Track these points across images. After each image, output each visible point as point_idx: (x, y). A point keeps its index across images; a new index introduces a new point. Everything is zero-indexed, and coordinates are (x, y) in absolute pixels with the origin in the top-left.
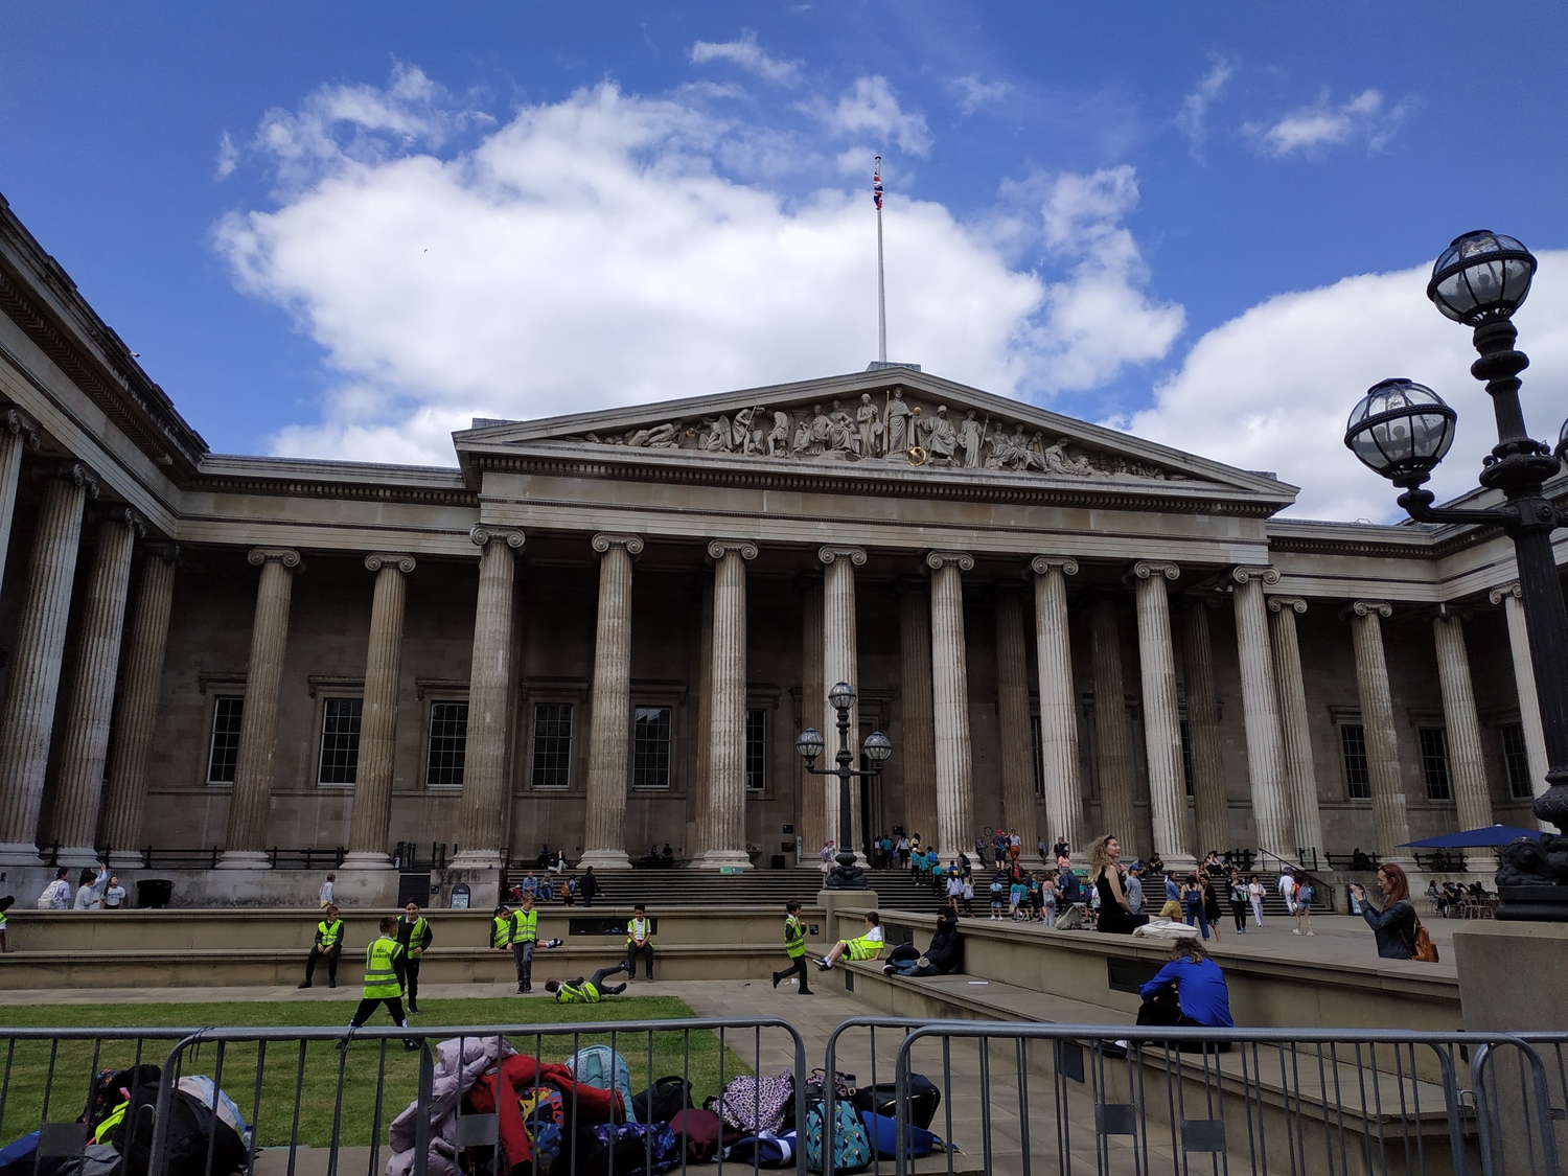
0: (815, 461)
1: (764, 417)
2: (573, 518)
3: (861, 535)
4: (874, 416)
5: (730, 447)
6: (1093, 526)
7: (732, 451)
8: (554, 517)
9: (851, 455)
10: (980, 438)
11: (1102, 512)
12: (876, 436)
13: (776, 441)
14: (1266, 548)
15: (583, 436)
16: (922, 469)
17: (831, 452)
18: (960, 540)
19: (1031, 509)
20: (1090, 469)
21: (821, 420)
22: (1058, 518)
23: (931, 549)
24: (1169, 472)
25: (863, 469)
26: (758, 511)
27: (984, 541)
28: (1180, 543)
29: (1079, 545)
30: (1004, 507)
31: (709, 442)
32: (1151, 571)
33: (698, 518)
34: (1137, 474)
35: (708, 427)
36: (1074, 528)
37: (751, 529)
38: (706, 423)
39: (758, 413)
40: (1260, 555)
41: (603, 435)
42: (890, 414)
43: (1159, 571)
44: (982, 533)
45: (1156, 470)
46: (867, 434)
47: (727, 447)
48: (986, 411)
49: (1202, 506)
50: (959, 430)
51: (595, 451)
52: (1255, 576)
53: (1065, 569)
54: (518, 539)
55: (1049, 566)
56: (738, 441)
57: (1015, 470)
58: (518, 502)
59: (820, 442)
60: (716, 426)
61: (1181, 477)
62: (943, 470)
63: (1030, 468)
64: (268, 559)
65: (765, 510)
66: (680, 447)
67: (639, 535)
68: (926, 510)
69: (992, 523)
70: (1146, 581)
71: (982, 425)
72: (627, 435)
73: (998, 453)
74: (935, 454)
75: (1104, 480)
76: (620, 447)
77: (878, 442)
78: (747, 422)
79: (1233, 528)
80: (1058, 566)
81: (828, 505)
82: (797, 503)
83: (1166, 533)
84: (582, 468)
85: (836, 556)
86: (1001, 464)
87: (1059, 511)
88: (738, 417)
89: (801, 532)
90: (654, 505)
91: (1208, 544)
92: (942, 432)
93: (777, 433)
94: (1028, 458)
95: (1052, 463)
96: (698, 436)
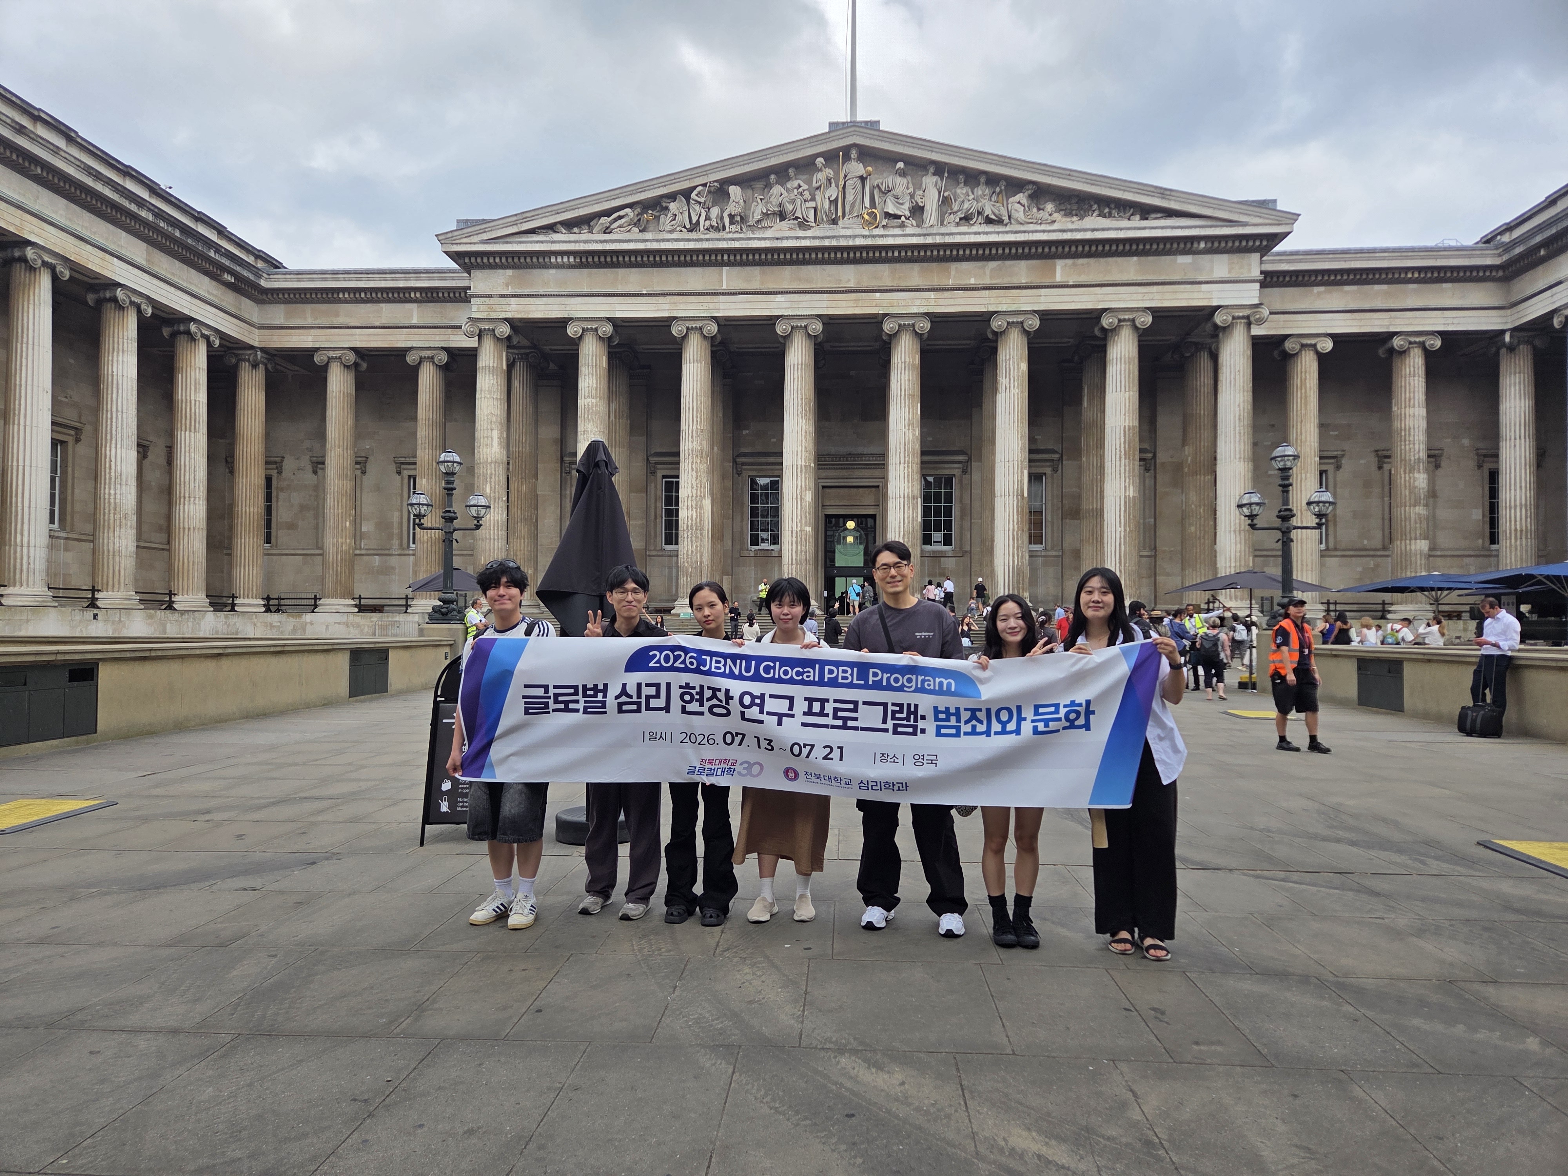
0: (769, 233)
2: (550, 307)
3: (818, 304)
4: (829, 181)
5: (688, 226)
6: (1059, 278)
7: (690, 230)
8: (533, 308)
9: (803, 224)
10: (940, 193)
11: (1069, 262)
12: (831, 202)
13: (731, 217)
14: (1257, 285)
15: (551, 228)
16: (877, 232)
18: (918, 302)
19: (993, 264)
20: (1056, 216)
21: (777, 189)
22: (1023, 272)
23: (887, 315)
24: (1146, 211)
25: (814, 238)
26: (717, 287)
27: (941, 302)
28: (1155, 288)
29: (1042, 299)
30: (965, 266)
31: (666, 222)
32: (1120, 321)
33: (661, 299)
34: (1110, 215)
35: (667, 208)
36: (1037, 281)
37: (711, 306)
38: (664, 205)
39: (712, 189)
40: (1250, 294)
41: (570, 225)
42: (845, 176)
43: (1129, 320)
44: (940, 294)
45: (1132, 210)
46: (822, 200)
47: (685, 227)
48: (946, 164)
49: (1182, 245)
50: (918, 186)
51: (562, 241)
52: (1239, 318)
53: (1026, 325)
54: (504, 330)
55: (1008, 323)
56: (694, 220)
57: (973, 225)
58: (502, 296)
59: (774, 213)
60: (673, 206)
61: (1159, 215)
63: (989, 221)
64: (330, 359)
65: (724, 287)
66: (640, 231)
67: (609, 319)
68: (883, 273)
69: (951, 282)
70: (1113, 332)
71: (942, 180)
72: (592, 224)
73: (955, 208)
75: (1070, 226)
76: (585, 236)
77: (833, 208)
78: (702, 200)
79: (1220, 266)
80: (1017, 322)
81: (786, 277)
82: (754, 277)
83: (1139, 279)
84: (553, 260)
85: (793, 327)
86: (957, 220)
87: (1023, 264)
88: (693, 195)
89: (759, 305)
90: (620, 289)
91: (1189, 286)
92: (898, 191)
93: (732, 208)
94: (988, 212)
95: (1015, 215)
96: (657, 218)
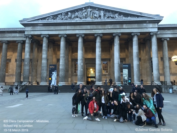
0: (75, 20)
1: (67, 13)
2: (38, 32)
4: (85, 12)
5: (61, 19)
6: (124, 27)
8: (35, 33)
9: (81, 18)
10: (104, 13)
11: (126, 25)
12: (85, 15)
13: (69, 17)
14: (157, 29)
15: (38, 20)
16: (93, 20)
17: (78, 18)
18: (100, 31)
19: (113, 25)
20: (123, 17)
22: (118, 26)
23: (95, 33)
24: (138, 16)
25: (83, 21)
26: (66, 29)
28: (140, 29)
29: (122, 31)
30: (108, 25)
31: (58, 18)
33: (57, 31)
34: (132, 17)
35: (58, 16)
36: (120, 28)
40: (156, 30)
41: (42, 19)
42: (88, 11)
43: (136, 34)
44: (104, 30)
45: (136, 16)
46: (84, 15)
48: (105, 9)
49: (145, 22)
50: (100, 12)
51: (40, 22)
52: (154, 34)
53: (119, 35)
54: (30, 36)
55: (116, 35)
56: (63, 18)
57: (109, 18)
58: (30, 31)
59: (76, 17)
60: (59, 16)
61: (140, 17)
62: (97, 19)
63: (112, 18)
64: (3, 42)
65: (68, 29)
67: (48, 34)
69: (106, 28)
70: (134, 36)
71: (104, 11)
72: (45, 19)
74: (95, 17)
75: (125, 19)
76: (44, 21)
78: (64, 15)
79: (151, 25)
81: (78, 27)
82: (73, 27)
83: (137, 27)
84: (39, 25)
85: (79, 36)
86: (107, 18)
88: (62, 14)
90: (50, 29)
91: (146, 29)
92: (97, 13)
93: (69, 16)
94: (112, 16)
95: (116, 17)
96: (56, 18)
